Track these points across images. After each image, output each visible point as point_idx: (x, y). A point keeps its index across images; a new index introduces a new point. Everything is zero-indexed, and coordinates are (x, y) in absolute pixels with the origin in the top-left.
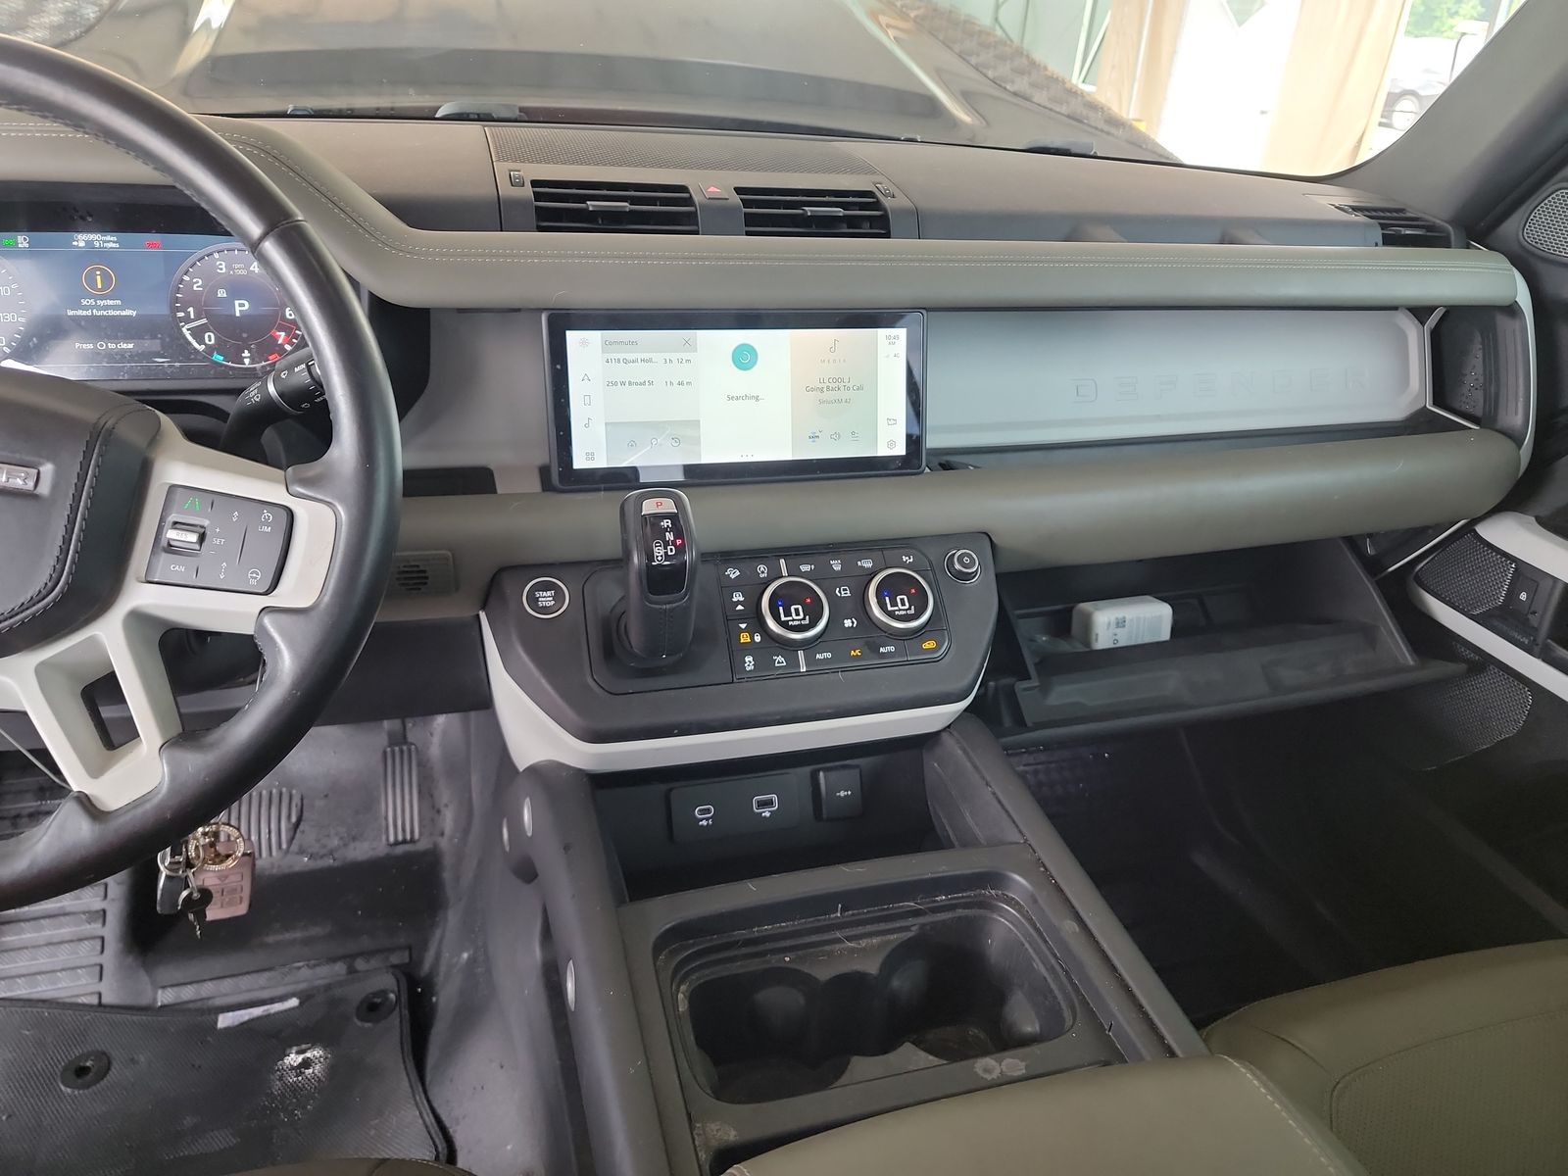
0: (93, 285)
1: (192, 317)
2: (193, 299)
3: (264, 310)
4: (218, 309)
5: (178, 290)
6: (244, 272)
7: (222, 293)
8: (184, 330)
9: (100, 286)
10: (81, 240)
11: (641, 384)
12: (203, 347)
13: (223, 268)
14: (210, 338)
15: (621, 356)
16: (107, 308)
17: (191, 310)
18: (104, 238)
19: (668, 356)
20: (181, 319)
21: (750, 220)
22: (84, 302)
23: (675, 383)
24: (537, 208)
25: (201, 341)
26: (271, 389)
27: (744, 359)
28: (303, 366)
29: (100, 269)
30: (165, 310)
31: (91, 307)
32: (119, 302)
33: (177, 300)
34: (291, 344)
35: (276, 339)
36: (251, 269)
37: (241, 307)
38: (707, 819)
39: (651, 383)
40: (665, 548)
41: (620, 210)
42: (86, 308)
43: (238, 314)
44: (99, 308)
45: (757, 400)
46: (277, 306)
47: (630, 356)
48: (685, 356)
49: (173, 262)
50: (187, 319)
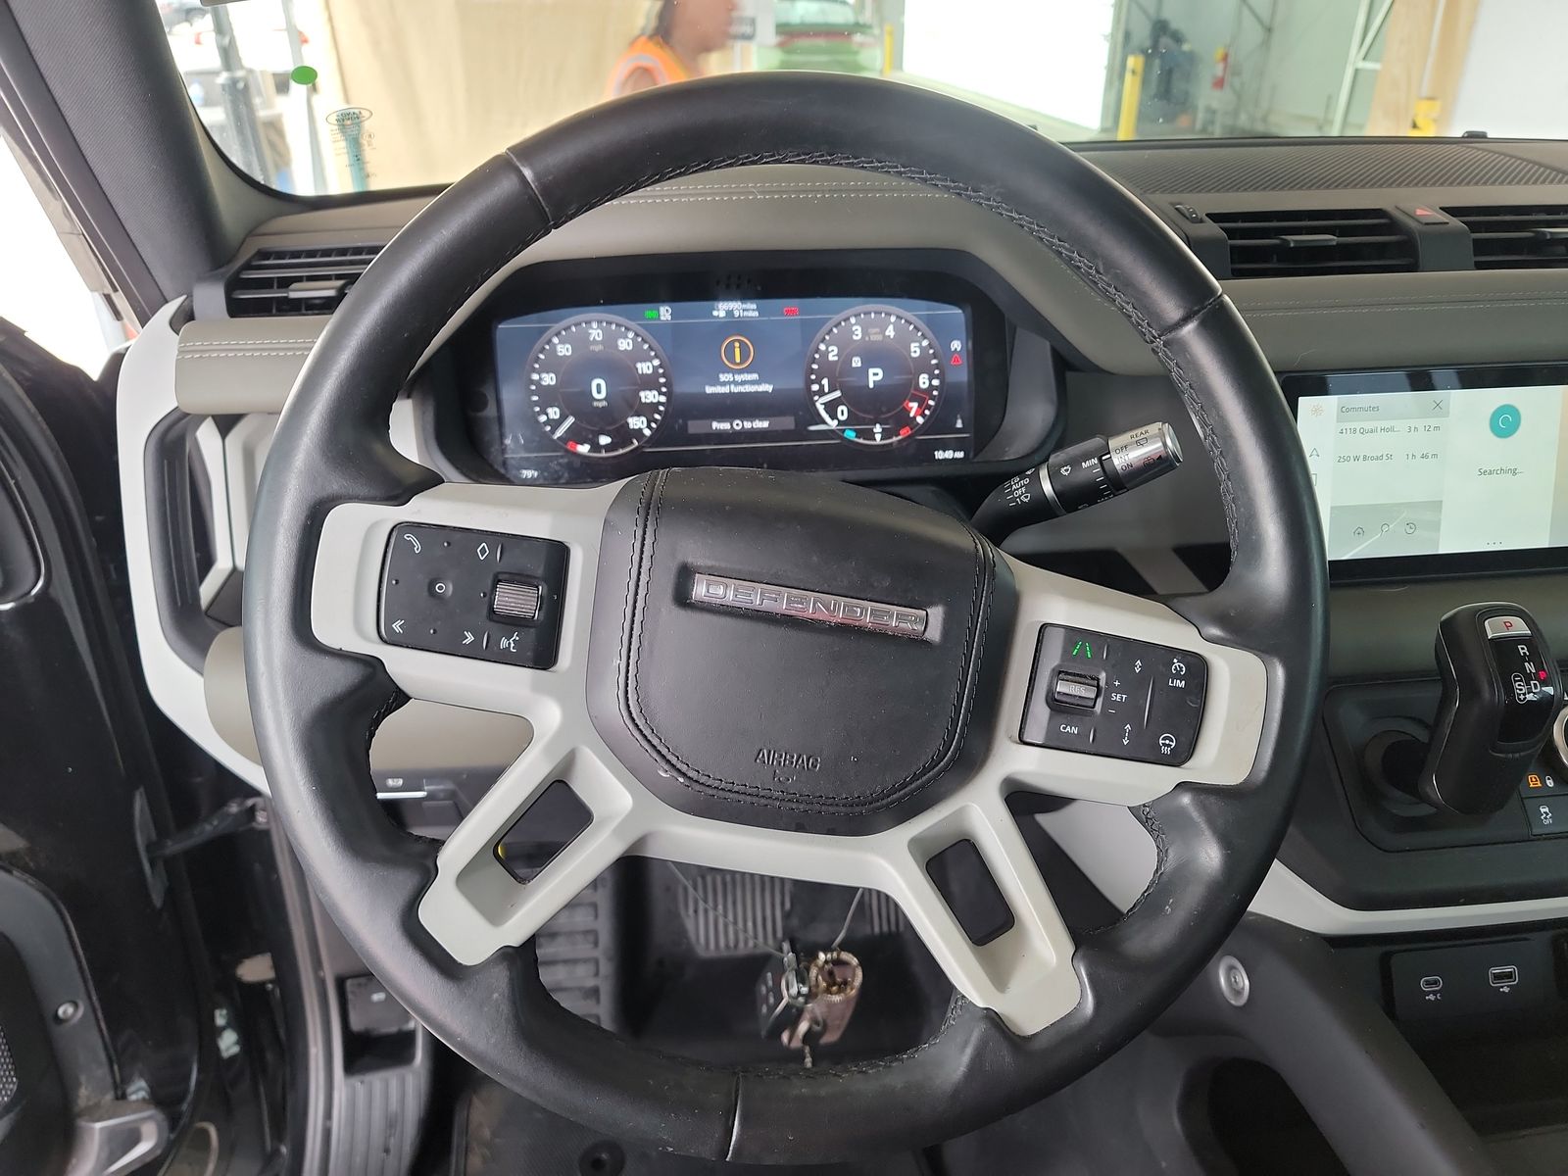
0: (731, 358)
1: (826, 390)
2: (827, 370)
3: (898, 378)
4: (852, 380)
5: (814, 361)
6: (879, 338)
7: (857, 362)
8: (818, 405)
9: (738, 360)
10: (722, 309)
11: (1377, 459)
12: (836, 422)
13: (858, 334)
14: (843, 412)
15: (1357, 425)
16: (743, 383)
17: (825, 382)
18: (744, 306)
19: (1413, 423)
20: (815, 393)
21: (1480, 247)
22: (723, 377)
23: (1418, 456)
24: (1233, 248)
25: (833, 416)
26: (1047, 488)
27: (1505, 424)
28: (1095, 461)
29: (738, 341)
30: (799, 384)
31: (729, 383)
32: (755, 376)
33: (812, 371)
34: (923, 415)
35: (908, 411)
36: (887, 333)
37: (875, 376)
38: (1434, 993)
39: (1390, 457)
40: (1528, 684)
41: (1325, 244)
42: (724, 384)
43: (871, 385)
44: (736, 383)
45: (1515, 474)
46: (911, 373)
47: (1368, 425)
48: (1433, 422)
49: (810, 331)
50: (821, 393)
